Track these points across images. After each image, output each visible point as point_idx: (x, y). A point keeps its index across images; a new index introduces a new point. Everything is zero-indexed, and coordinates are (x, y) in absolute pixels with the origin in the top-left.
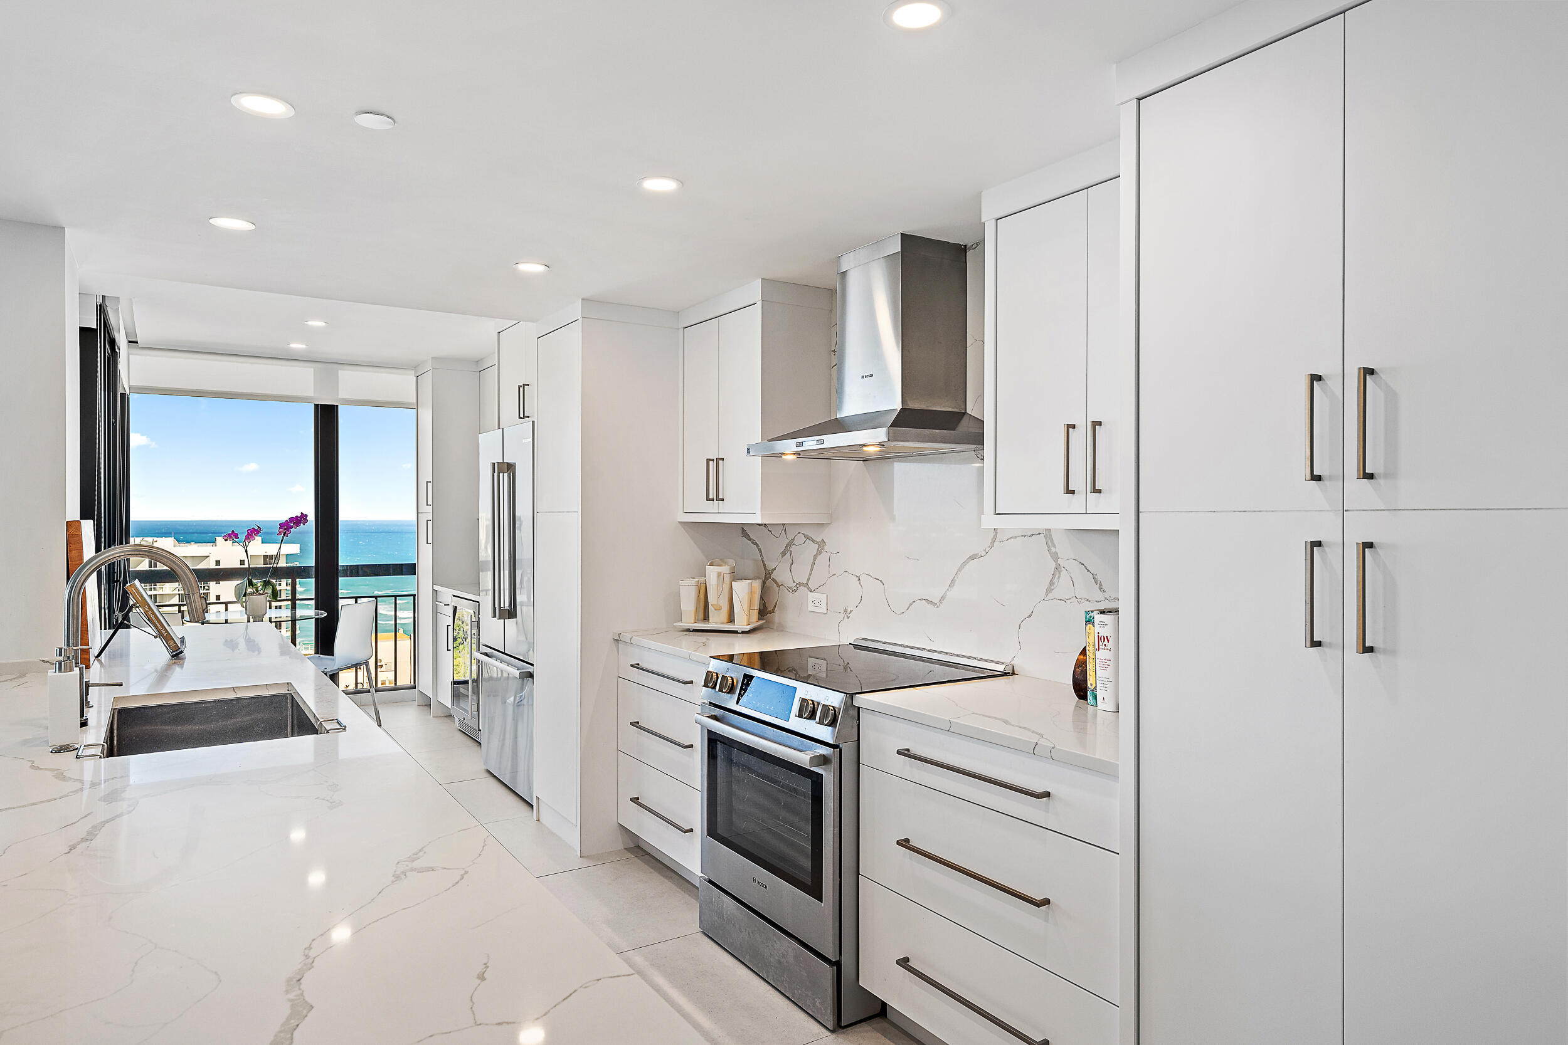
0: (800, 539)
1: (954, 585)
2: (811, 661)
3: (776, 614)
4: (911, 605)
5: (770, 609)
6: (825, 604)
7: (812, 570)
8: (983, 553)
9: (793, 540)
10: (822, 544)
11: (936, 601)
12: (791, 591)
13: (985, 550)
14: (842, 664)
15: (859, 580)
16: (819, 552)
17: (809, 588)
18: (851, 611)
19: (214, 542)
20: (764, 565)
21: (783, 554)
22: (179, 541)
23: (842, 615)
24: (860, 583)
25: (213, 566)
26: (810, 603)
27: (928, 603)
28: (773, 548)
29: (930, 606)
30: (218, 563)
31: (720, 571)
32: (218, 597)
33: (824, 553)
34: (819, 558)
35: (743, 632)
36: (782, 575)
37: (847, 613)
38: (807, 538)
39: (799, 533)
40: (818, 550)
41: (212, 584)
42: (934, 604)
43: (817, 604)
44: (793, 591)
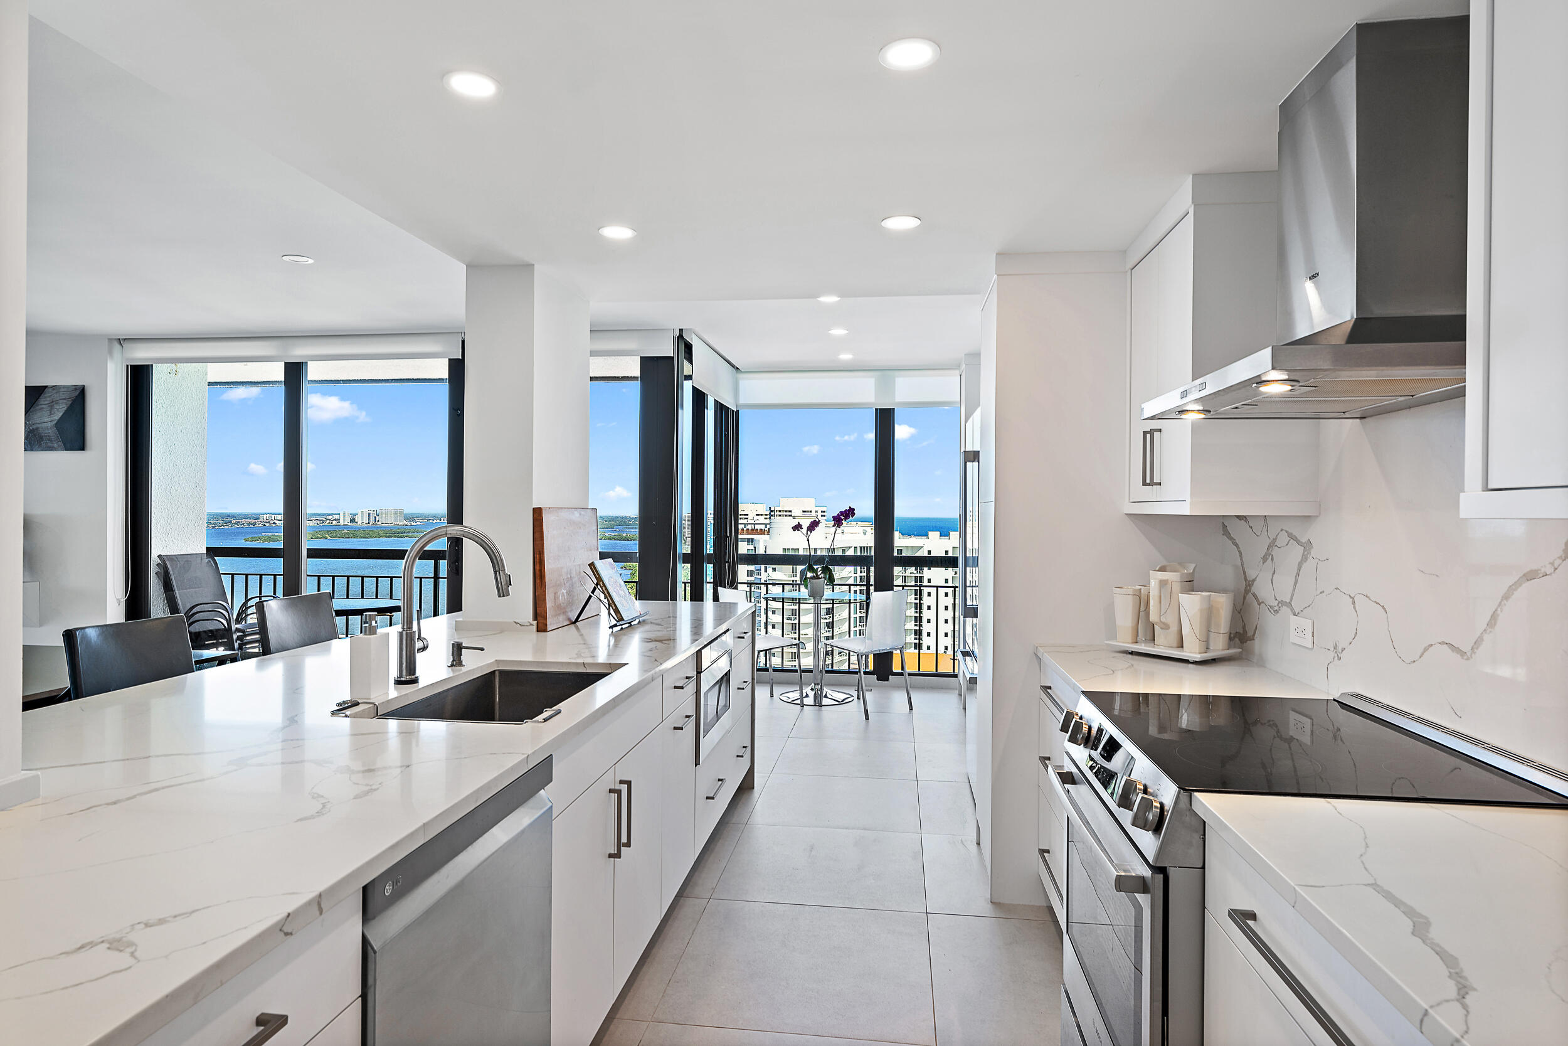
0: (1283, 539)
1: (1495, 624)
2: (1293, 716)
3: (1257, 641)
4: (1426, 650)
5: (1250, 634)
6: (1311, 635)
7: (1295, 584)
8: (1549, 570)
9: (1275, 539)
10: (1307, 546)
11: (1466, 648)
12: (1272, 611)
13: (1552, 564)
14: (1331, 727)
15: (1354, 603)
16: (1304, 558)
17: (1292, 610)
18: (1343, 649)
19: (927, 535)
20: (1245, 573)
21: (1265, 559)
22: (903, 535)
23: (1332, 654)
24: (1354, 607)
25: (926, 554)
26: (1293, 632)
27: (1453, 651)
28: (1254, 548)
29: (1456, 657)
30: (929, 552)
31: (1164, 578)
32: (929, 581)
33: (1310, 560)
34: (1304, 566)
35: (1195, 663)
36: (1263, 589)
37: (1337, 651)
38: (1292, 537)
39: (1282, 530)
40: (1303, 555)
41: (925, 569)
42: (1463, 654)
43: (1301, 634)
44: (1274, 611)
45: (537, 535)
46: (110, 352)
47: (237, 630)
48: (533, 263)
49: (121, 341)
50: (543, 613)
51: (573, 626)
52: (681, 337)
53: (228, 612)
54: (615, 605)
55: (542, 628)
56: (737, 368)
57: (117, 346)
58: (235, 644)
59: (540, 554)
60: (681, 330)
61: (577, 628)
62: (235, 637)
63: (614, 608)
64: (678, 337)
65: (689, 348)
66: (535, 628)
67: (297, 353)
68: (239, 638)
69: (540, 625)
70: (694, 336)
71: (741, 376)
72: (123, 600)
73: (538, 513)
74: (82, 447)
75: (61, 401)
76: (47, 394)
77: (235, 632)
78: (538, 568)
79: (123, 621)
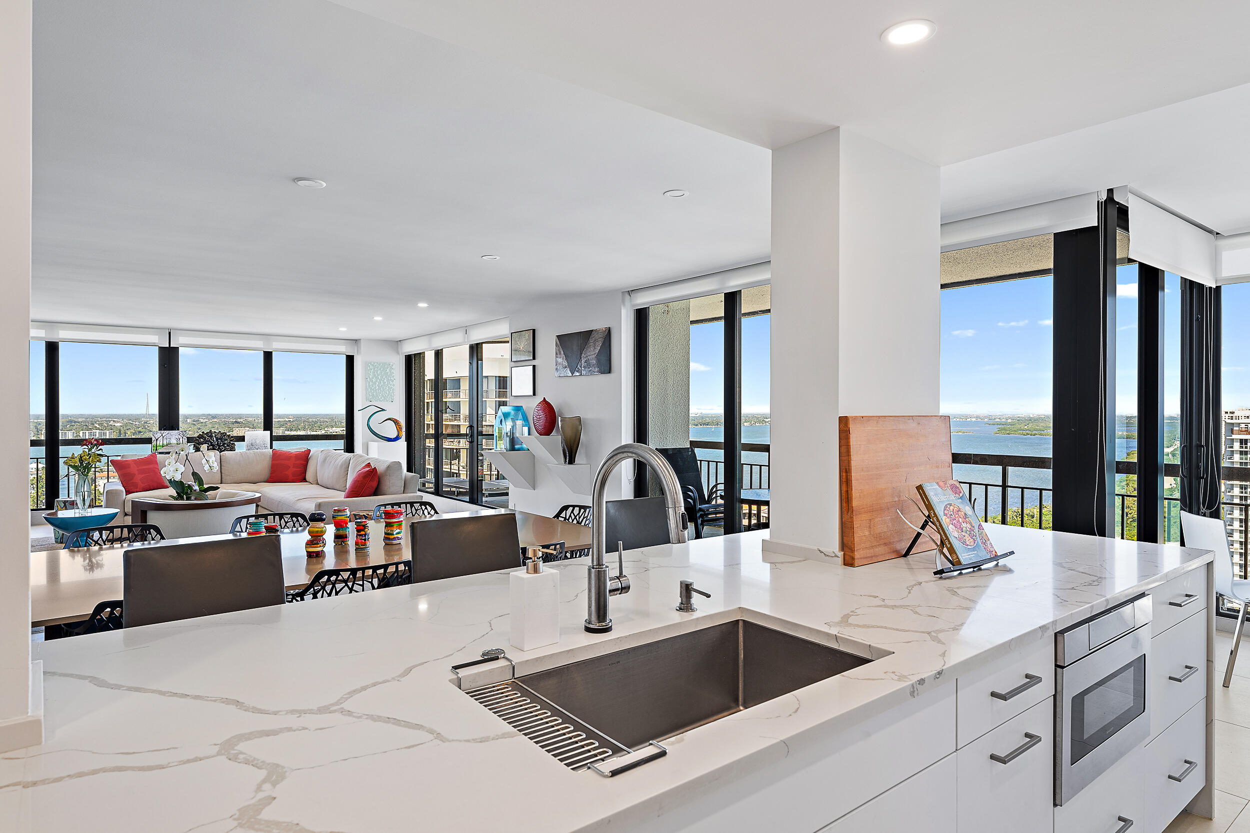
45: (844, 449)
46: (623, 302)
47: (700, 510)
48: (838, 126)
49: (630, 292)
50: (850, 544)
51: (902, 559)
52: (1110, 199)
53: (693, 493)
54: (950, 543)
55: (849, 562)
56: (1218, 234)
57: (627, 296)
58: (698, 521)
59: (846, 472)
60: (1110, 191)
61: (908, 564)
62: (698, 515)
63: (949, 546)
64: (1105, 201)
65: (1123, 212)
66: (840, 560)
67: (733, 284)
68: (701, 516)
69: (847, 558)
70: (1130, 196)
71: (1222, 243)
72: (632, 481)
73: (844, 422)
74: (609, 371)
75: (599, 340)
76: (594, 334)
77: (698, 512)
78: (844, 489)
79: (632, 498)
